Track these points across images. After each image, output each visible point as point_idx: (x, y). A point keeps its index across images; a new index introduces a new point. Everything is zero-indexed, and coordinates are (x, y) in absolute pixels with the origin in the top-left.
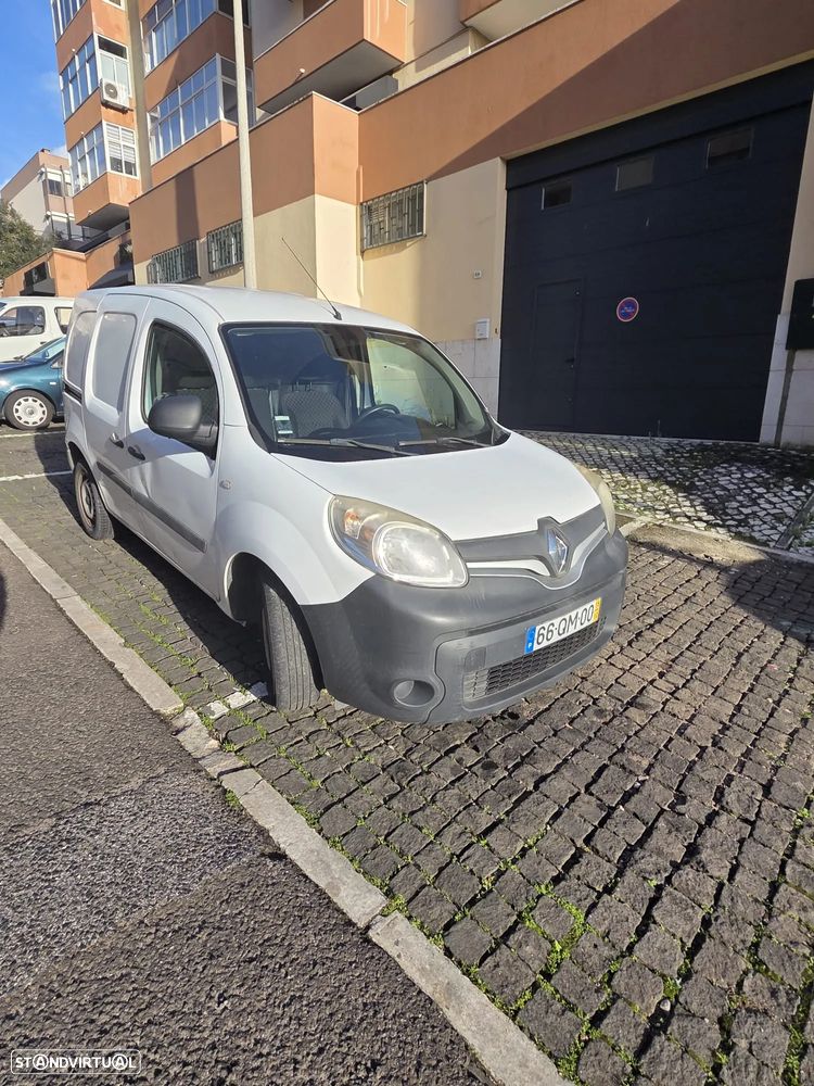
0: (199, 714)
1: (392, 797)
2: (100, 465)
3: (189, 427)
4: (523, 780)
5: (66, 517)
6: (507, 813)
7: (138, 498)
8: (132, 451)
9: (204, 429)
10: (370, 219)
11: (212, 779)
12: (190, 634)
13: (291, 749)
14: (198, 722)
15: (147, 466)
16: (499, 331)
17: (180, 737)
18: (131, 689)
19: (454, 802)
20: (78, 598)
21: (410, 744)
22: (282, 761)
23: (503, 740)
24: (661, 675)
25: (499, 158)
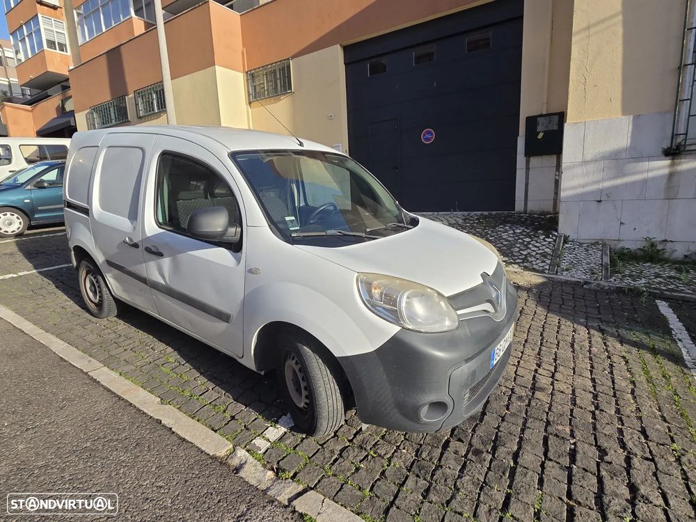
0: (248, 451)
1: (427, 491)
2: (110, 263)
3: (220, 229)
4: (504, 458)
5: (67, 303)
6: (510, 487)
7: (154, 286)
8: (148, 250)
9: (232, 230)
10: (253, 81)
11: (286, 507)
12: (211, 385)
13: (334, 468)
14: (251, 459)
15: (166, 262)
16: (348, 151)
17: (242, 474)
18: (184, 440)
19: (470, 487)
20: (106, 369)
21: (416, 447)
22: (332, 479)
23: (474, 430)
24: (539, 366)
25: (338, 45)
